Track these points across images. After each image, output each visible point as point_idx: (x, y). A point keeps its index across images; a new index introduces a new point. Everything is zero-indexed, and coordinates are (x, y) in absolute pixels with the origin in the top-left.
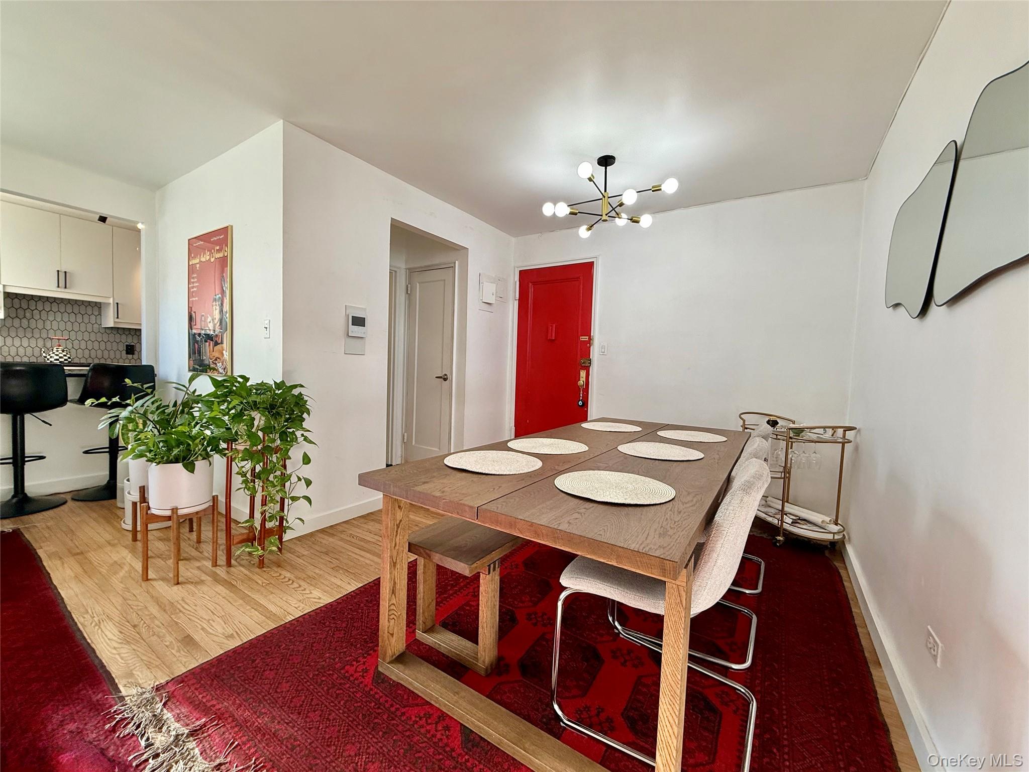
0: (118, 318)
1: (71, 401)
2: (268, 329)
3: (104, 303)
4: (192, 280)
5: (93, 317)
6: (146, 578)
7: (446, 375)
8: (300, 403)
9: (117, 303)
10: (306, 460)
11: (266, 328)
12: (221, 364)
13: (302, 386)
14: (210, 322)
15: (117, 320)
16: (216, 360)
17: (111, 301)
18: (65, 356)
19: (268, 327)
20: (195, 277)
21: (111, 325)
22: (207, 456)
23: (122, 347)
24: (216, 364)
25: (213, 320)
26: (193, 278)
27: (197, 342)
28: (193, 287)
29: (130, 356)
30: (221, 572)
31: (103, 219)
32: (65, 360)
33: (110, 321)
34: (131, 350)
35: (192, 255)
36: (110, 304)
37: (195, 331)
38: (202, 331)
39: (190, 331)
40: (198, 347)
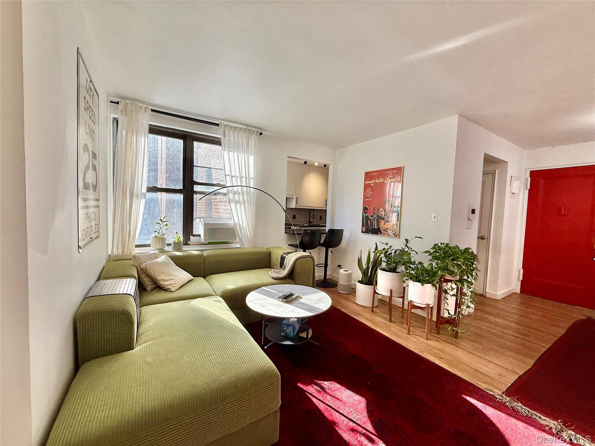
4: (367, 191)
7: (483, 236)
14: (382, 211)
19: (436, 216)
20: (370, 190)
25: (384, 210)
28: (367, 194)
31: (305, 163)
34: (294, 217)
35: (368, 179)
36: (294, 198)
37: (368, 215)
38: (374, 215)
39: (364, 214)
40: (371, 222)
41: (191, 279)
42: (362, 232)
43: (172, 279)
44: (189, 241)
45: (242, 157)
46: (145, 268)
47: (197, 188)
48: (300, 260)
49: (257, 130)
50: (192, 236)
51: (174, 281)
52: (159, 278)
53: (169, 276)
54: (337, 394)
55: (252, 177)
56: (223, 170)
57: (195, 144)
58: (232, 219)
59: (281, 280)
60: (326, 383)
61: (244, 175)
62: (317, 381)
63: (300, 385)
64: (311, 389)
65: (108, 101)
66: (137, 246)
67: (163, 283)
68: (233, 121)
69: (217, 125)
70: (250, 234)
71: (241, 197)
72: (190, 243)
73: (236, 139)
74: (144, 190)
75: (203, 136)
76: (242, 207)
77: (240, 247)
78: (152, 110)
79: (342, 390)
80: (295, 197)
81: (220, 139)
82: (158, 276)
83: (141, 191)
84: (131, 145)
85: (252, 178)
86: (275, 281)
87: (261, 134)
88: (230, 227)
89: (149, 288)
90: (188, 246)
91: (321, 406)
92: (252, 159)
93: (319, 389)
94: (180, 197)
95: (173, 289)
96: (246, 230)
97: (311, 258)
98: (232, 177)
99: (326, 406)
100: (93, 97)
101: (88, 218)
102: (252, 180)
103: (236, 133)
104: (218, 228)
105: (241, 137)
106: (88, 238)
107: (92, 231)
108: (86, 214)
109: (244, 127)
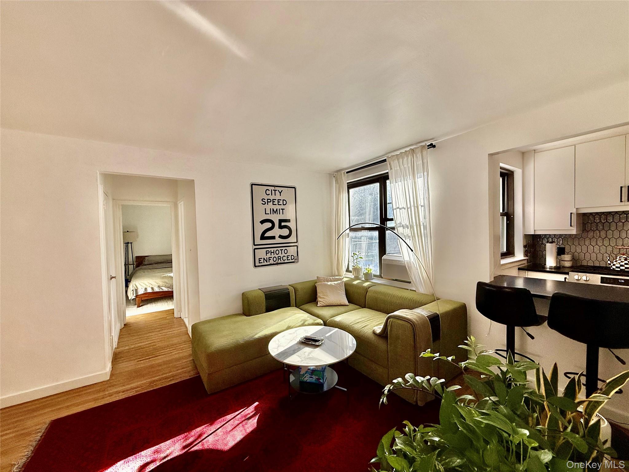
43: (324, 299)
46: (316, 286)
48: (391, 320)
49: (424, 144)
54: (240, 428)
56: (391, 203)
57: (387, 182)
59: (375, 336)
60: (256, 420)
62: (258, 415)
63: (257, 403)
64: (250, 410)
65: (330, 178)
67: (319, 299)
68: (395, 149)
69: (385, 160)
72: (383, 276)
73: (402, 167)
78: (347, 173)
79: (244, 432)
81: (388, 173)
83: (345, 232)
86: (371, 334)
88: (403, 265)
91: (229, 417)
93: (249, 416)
94: (376, 234)
95: (319, 305)
96: (418, 270)
97: (411, 324)
98: (400, 209)
99: (229, 420)
100: (280, 193)
101: (271, 253)
102: (423, 208)
103: (401, 160)
104: (392, 265)
105: (407, 162)
106: (270, 262)
107: (280, 259)
108: (266, 251)
109: (408, 149)
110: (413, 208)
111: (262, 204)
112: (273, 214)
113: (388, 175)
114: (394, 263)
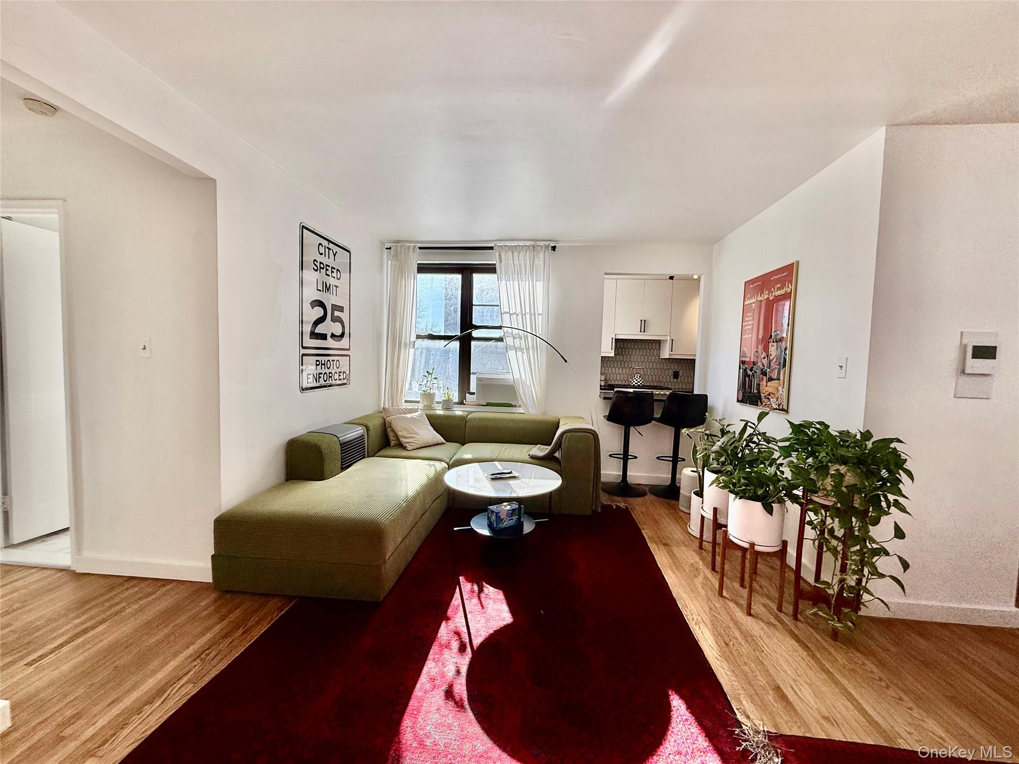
0: (672, 351)
1: (656, 420)
2: (844, 368)
3: (662, 340)
4: (747, 319)
5: (656, 351)
6: (721, 595)
8: (896, 462)
9: (672, 340)
10: (899, 534)
11: (841, 367)
12: (775, 399)
13: (899, 441)
14: (764, 358)
15: (671, 353)
16: (769, 395)
17: (668, 338)
18: (641, 380)
19: (844, 365)
20: (750, 316)
21: (667, 357)
22: (781, 501)
23: (671, 373)
24: (769, 399)
25: (767, 356)
26: (748, 317)
27: (749, 376)
28: (746, 326)
29: (675, 380)
30: (787, 620)
31: (671, 278)
32: (641, 384)
33: (666, 354)
34: (676, 375)
35: (748, 296)
36: (667, 340)
37: (747, 366)
38: (754, 366)
39: (741, 365)
40: (749, 380)
41: (440, 442)
42: (738, 401)
43: (414, 437)
44: (464, 401)
45: (526, 285)
46: (390, 421)
47: (476, 333)
48: (568, 434)
49: (547, 243)
50: (468, 394)
51: (414, 439)
52: (400, 434)
53: (411, 433)
55: (540, 312)
56: (498, 306)
57: (475, 275)
58: (510, 373)
59: (537, 460)
60: (492, 589)
61: (528, 310)
63: (461, 578)
65: (382, 249)
66: (406, 401)
67: (403, 439)
69: (492, 248)
70: (536, 395)
71: (523, 341)
72: (466, 403)
73: (516, 262)
74: (413, 338)
75: (480, 266)
76: (525, 355)
77: (523, 412)
78: (420, 248)
79: (499, 601)
80: (669, 339)
81: (495, 264)
82: (400, 431)
83: (410, 340)
84: (400, 291)
85: (539, 314)
86: (530, 460)
87: (554, 248)
88: (510, 384)
89: (392, 443)
90: (462, 406)
92: (540, 286)
93: (476, 589)
94: (456, 345)
95: (409, 448)
96: (531, 388)
97: (592, 434)
98: (511, 315)
100: (335, 255)
101: (322, 364)
102: (540, 317)
103: (516, 254)
104: (493, 385)
105: (524, 258)
106: (320, 383)
107: (331, 377)
108: (317, 361)
109: (528, 243)
110: (528, 316)
111: (314, 269)
112: (326, 292)
113: (496, 268)
114: (496, 383)
